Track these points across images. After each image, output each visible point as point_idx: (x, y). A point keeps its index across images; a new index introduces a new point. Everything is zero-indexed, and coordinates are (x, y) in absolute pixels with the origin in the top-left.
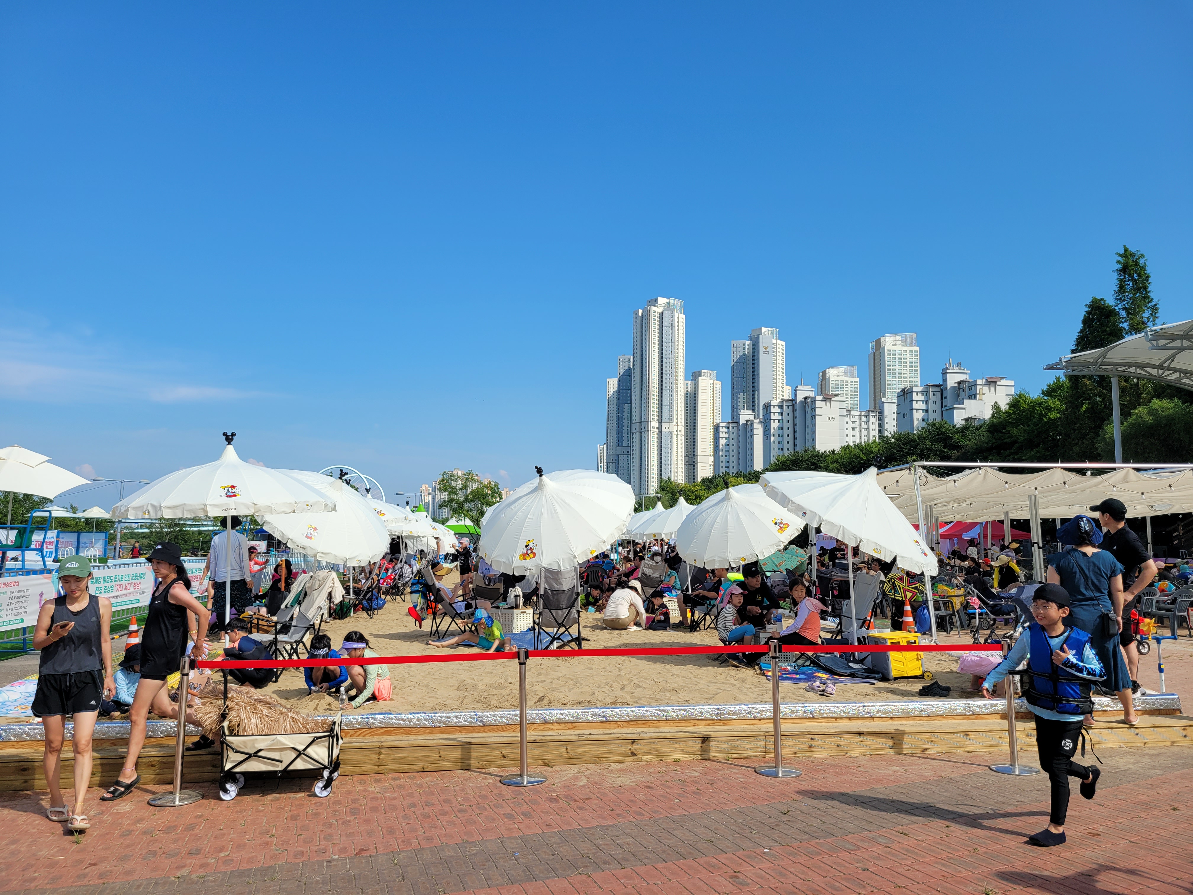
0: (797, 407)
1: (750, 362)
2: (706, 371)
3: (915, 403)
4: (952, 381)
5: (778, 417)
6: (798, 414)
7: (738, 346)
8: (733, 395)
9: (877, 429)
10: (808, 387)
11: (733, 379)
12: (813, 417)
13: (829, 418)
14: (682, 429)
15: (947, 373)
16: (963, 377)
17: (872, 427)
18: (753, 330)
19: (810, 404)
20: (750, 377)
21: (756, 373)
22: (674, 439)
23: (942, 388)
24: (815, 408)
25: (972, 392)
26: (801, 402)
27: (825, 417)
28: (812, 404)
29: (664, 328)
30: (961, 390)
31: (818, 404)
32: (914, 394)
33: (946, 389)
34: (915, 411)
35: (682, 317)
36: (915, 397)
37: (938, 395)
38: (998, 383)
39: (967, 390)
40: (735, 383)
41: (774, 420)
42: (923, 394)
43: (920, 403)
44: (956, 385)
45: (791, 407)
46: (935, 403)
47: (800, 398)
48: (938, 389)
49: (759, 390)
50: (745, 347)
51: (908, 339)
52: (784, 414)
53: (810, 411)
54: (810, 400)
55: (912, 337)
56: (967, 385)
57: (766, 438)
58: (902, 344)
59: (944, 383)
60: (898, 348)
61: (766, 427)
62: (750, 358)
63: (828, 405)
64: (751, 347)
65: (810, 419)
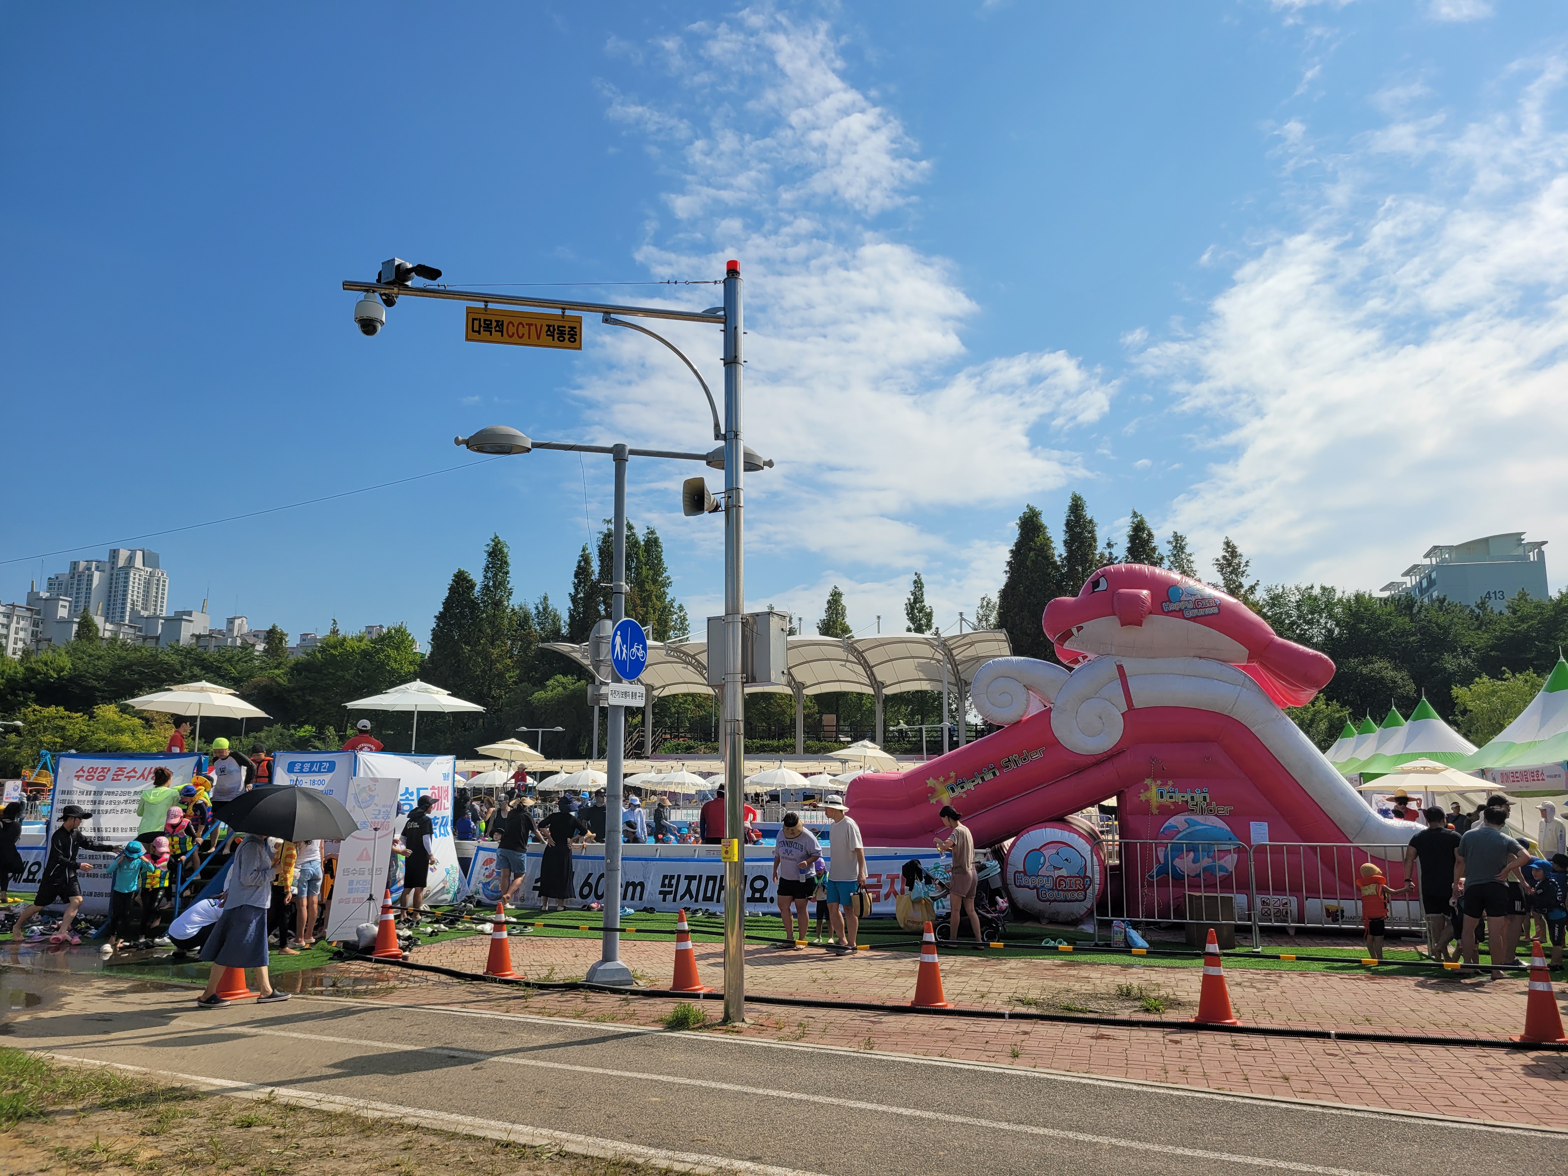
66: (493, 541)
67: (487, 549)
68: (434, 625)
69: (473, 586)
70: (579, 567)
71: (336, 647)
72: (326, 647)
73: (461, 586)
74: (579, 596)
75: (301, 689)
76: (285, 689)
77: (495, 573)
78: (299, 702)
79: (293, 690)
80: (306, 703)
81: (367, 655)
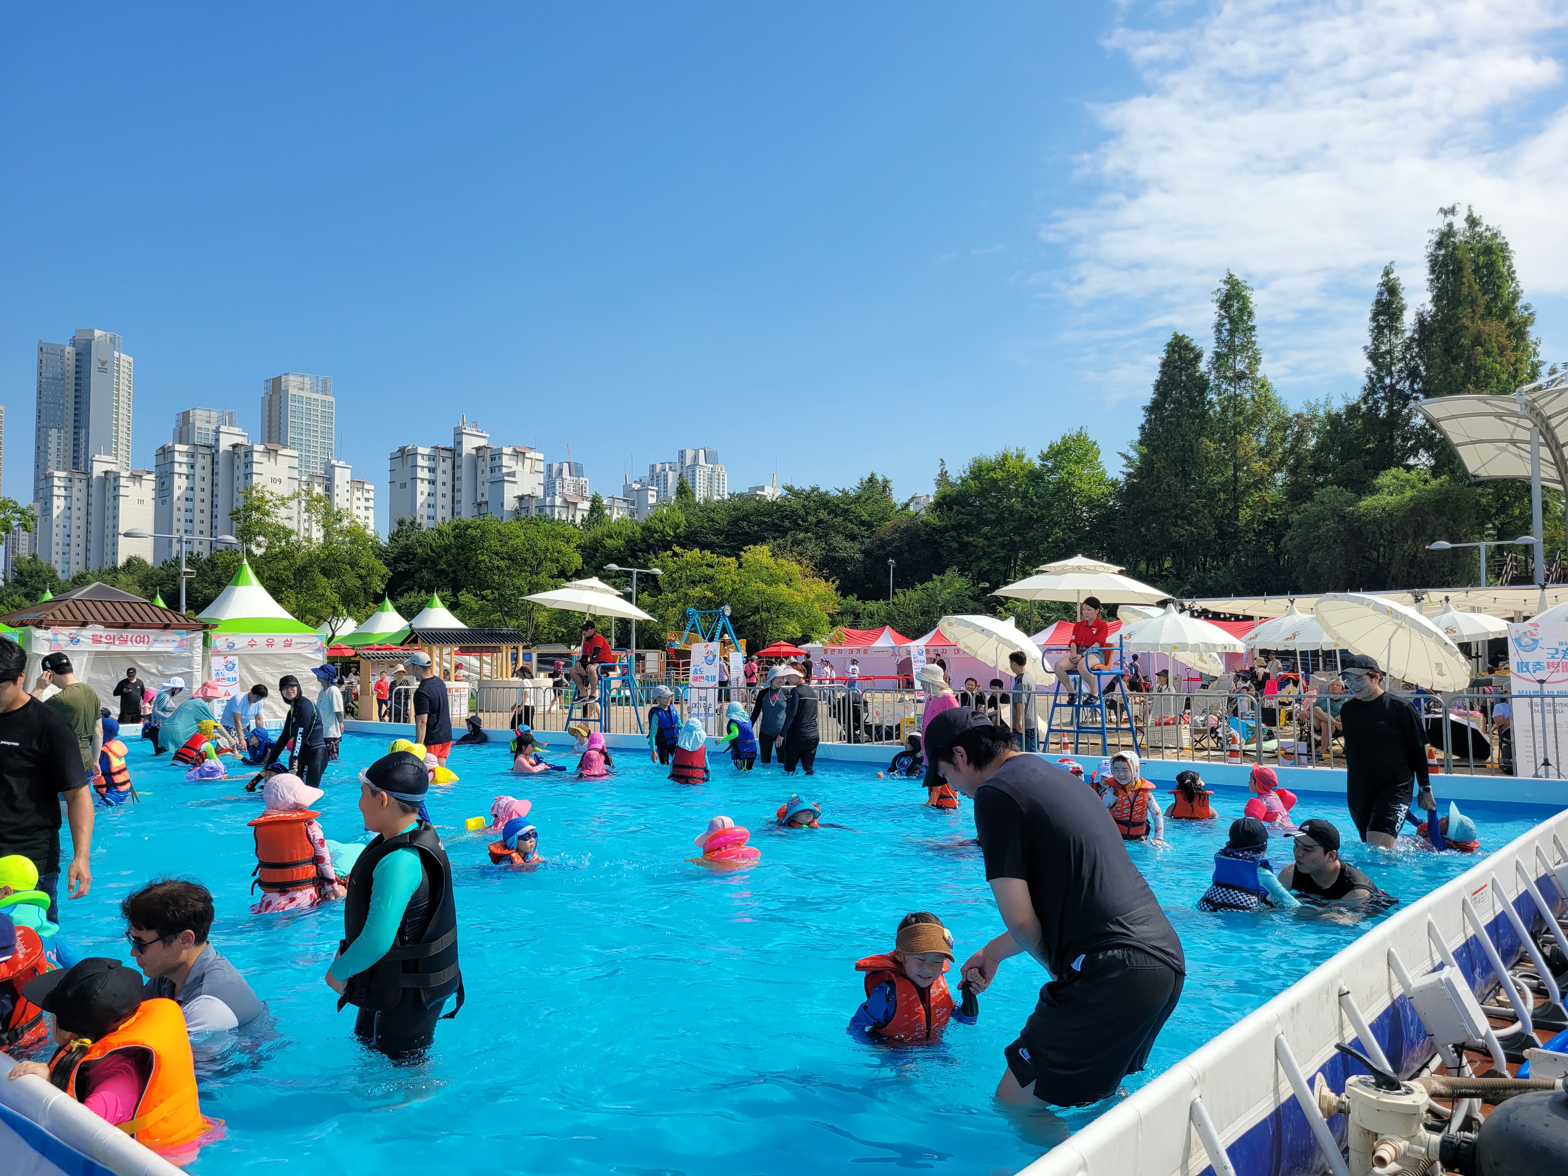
0: (221, 459)
1: (72, 381)
3: (419, 469)
4: (469, 445)
5: (184, 469)
6: (221, 468)
7: (50, 351)
10: (236, 430)
12: (248, 476)
13: (273, 480)
15: (462, 433)
16: (482, 442)
19: (242, 456)
20: (71, 405)
21: (83, 399)
23: (455, 452)
24: (252, 462)
25: (496, 463)
26: (227, 452)
27: (267, 476)
28: (246, 456)
30: (480, 459)
31: (256, 457)
32: (419, 457)
33: (460, 455)
34: (419, 481)
36: (420, 462)
37: (449, 461)
38: (527, 455)
39: (489, 459)
41: (180, 474)
42: (429, 459)
43: (426, 470)
44: (474, 452)
45: (209, 458)
46: (444, 472)
47: (225, 443)
48: (448, 454)
49: (87, 428)
50: (63, 356)
51: (320, 384)
52: (198, 467)
53: (242, 466)
54: (242, 450)
55: (325, 382)
56: (489, 452)
57: (164, 502)
58: (312, 390)
59: (458, 447)
60: (305, 394)
61: (163, 484)
62: (72, 374)
63: (272, 460)
64: (72, 357)
65: (242, 478)
66: (1225, 282)
67: (1216, 297)
68: (1143, 420)
69: (1198, 357)
70: (1378, 302)
71: (994, 469)
72: (978, 472)
73: (1180, 358)
74: (1383, 348)
75: (954, 528)
76: (935, 530)
77: (1232, 332)
78: (955, 545)
79: (946, 530)
80: (964, 546)
81: (1035, 477)
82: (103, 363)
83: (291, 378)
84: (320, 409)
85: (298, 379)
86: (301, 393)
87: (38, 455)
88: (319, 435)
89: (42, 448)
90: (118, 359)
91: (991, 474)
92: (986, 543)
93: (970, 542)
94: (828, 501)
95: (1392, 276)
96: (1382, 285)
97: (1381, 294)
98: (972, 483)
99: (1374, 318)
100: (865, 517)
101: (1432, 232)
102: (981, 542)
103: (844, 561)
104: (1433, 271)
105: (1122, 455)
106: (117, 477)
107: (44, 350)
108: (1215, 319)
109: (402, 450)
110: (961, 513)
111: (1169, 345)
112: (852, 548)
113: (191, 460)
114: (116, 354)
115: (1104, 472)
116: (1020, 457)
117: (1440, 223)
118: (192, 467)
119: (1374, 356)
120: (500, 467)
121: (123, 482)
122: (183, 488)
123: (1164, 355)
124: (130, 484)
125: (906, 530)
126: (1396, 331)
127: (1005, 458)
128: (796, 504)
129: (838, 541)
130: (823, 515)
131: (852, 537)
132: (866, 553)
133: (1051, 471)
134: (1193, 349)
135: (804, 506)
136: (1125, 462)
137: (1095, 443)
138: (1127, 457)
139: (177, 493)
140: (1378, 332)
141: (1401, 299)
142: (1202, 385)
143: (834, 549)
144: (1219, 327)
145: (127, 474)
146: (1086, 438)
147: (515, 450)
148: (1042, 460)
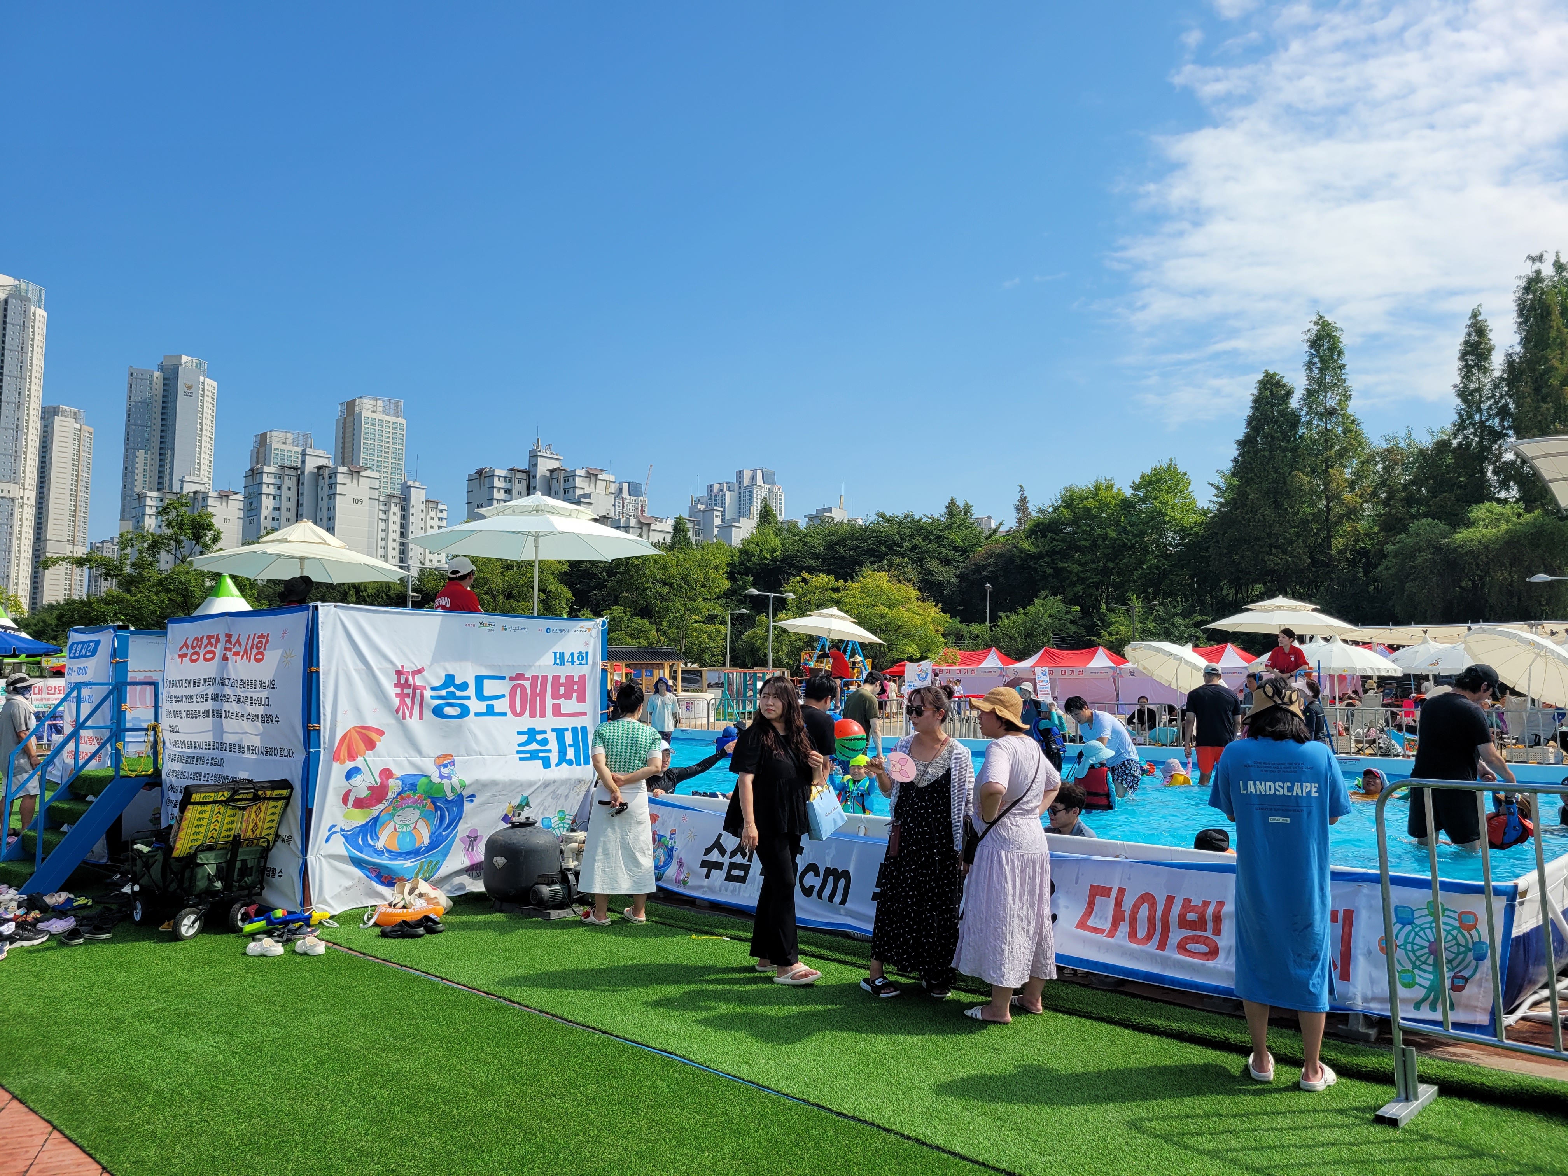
0: (307, 479)
1: (159, 405)
2: (67, 408)
3: (496, 490)
4: (544, 467)
5: (272, 490)
6: (307, 489)
7: (140, 376)
8: (127, 451)
9: (398, 521)
10: (321, 453)
11: (128, 426)
12: (332, 496)
13: (355, 501)
14: (31, 496)
15: (537, 456)
16: (555, 465)
17: (393, 518)
18: (165, 357)
19: (327, 477)
20: (158, 428)
21: (169, 422)
22: (17, 510)
23: (530, 475)
24: (336, 483)
25: (570, 484)
26: (312, 473)
27: (349, 498)
28: (330, 477)
29: (8, 326)
30: (554, 481)
31: (340, 478)
32: (496, 479)
33: (535, 476)
34: (495, 502)
35: (41, 314)
36: (497, 483)
37: (524, 483)
38: (599, 477)
39: (562, 480)
40: (132, 433)
41: (268, 495)
42: (506, 481)
43: (502, 491)
44: (548, 473)
45: (294, 479)
46: (519, 493)
47: (311, 465)
48: (524, 476)
49: (173, 449)
50: (151, 381)
51: (392, 406)
52: (284, 488)
53: (326, 487)
54: (327, 472)
55: (397, 405)
56: (562, 474)
57: (251, 521)
58: (384, 412)
59: (532, 469)
60: (378, 416)
61: (251, 504)
62: (160, 399)
63: (355, 481)
64: (161, 382)
65: (326, 499)
66: (1316, 323)
67: (1306, 337)
68: (1236, 453)
69: (1289, 393)
70: (1466, 342)
71: (1087, 498)
72: (1070, 501)
73: (1272, 393)
74: (1472, 386)
75: (1048, 554)
76: (1030, 556)
77: (1322, 371)
78: (1049, 571)
79: (1040, 556)
80: (1058, 571)
81: (1127, 506)
82: (189, 388)
83: (365, 401)
84: (391, 430)
85: (372, 402)
86: (374, 415)
87: (125, 475)
88: (390, 455)
89: (130, 469)
90: (203, 384)
91: (1085, 503)
92: (1080, 569)
93: (1065, 568)
94: (922, 528)
95: (1479, 318)
96: (1470, 326)
97: (1469, 335)
98: (1065, 511)
99: (1464, 356)
100: (959, 543)
101: (1520, 278)
102: (1076, 568)
103: (940, 586)
104: (1521, 314)
105: (1212, 485)
106: (205, 498)
107: (134, 375)
108: (1306, 358)
109: (480, 472)
110: (1054, 540)
111: (1260, 382)
112: (947, 572)
113: (278, 482)
114: (202, 379)
115: (1194, 502)
116: (1109, 486)
117: (1528, 270)
118: (279, 488)
119: (1464, 394)
120: (574, 488)
121: (211, 502)
122: (270, 508)
123: (1256, 392)
124: (218, 504)
125: (1001, 556)
126: (1486, 371)
127: (1097, 488)
128: (891, 530)
129: (934, 565)
130: (919, 541)
131: (947, 562)
132: (961, 577)
133: (1143, 500)
134: (1284, 386)
135: (899, 532)
136: (1215, 492)
137: (1185, 474)
138: (1217, 488)
139: (264, 512)
140: (1467, 370)
141: (1489, 340)
142: (1294, 420)
143: (930, 574)
144: (1309, 366)
145: (215, 494)
146: (1176, 469)
147: (588, 472)
148: (1134, 490)
